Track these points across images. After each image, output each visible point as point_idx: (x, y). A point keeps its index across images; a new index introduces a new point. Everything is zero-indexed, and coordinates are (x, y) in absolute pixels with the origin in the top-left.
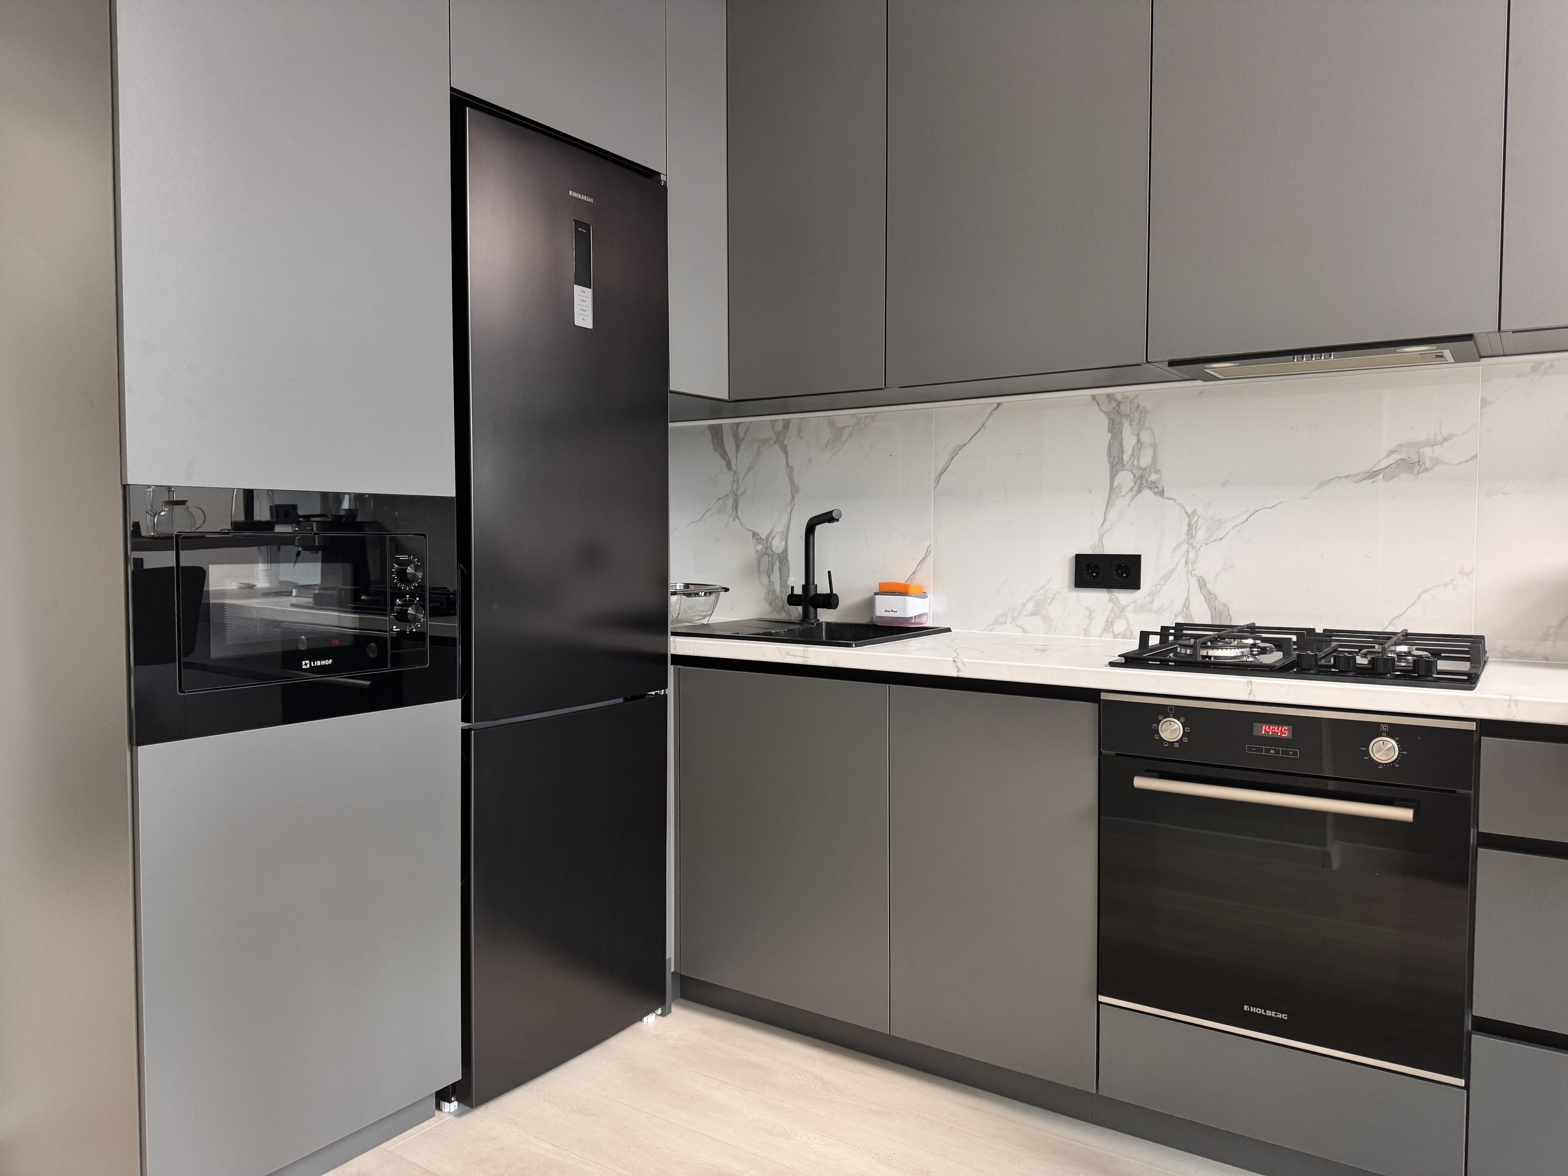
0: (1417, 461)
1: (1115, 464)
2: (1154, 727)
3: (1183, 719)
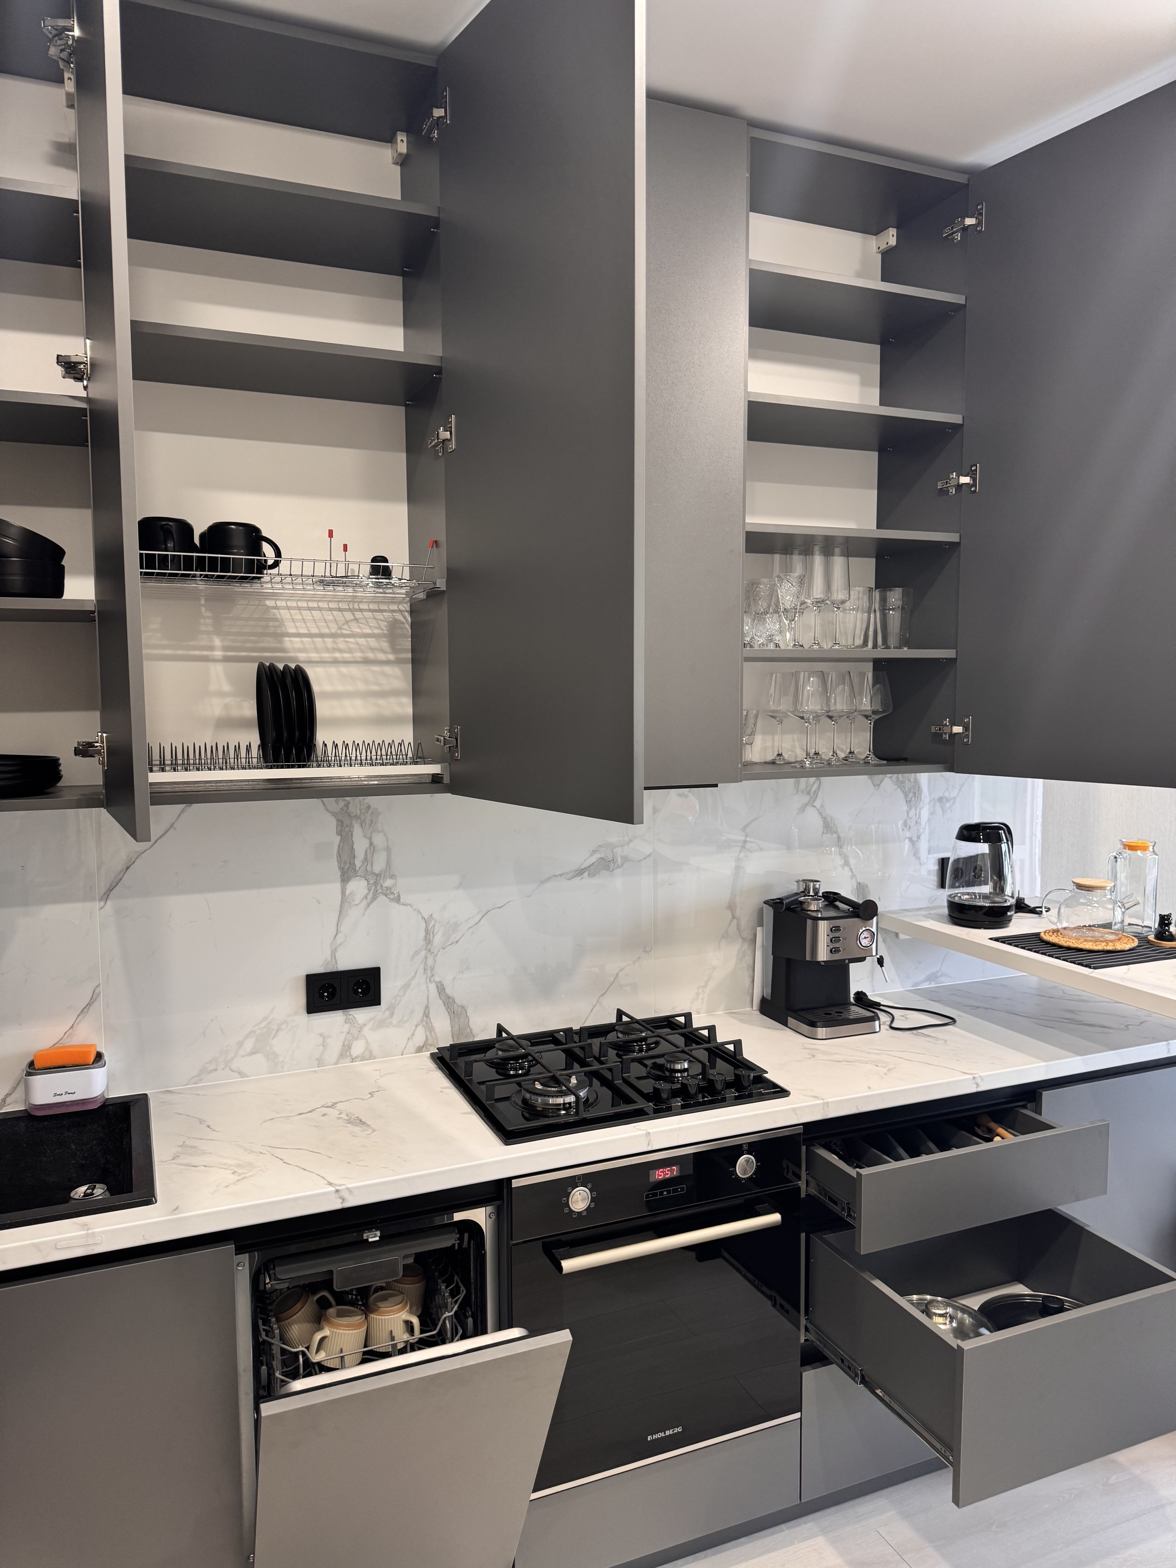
0: (612, 859)
1: (346, 870)
2: (564, 1201)
3: (590, 1186)
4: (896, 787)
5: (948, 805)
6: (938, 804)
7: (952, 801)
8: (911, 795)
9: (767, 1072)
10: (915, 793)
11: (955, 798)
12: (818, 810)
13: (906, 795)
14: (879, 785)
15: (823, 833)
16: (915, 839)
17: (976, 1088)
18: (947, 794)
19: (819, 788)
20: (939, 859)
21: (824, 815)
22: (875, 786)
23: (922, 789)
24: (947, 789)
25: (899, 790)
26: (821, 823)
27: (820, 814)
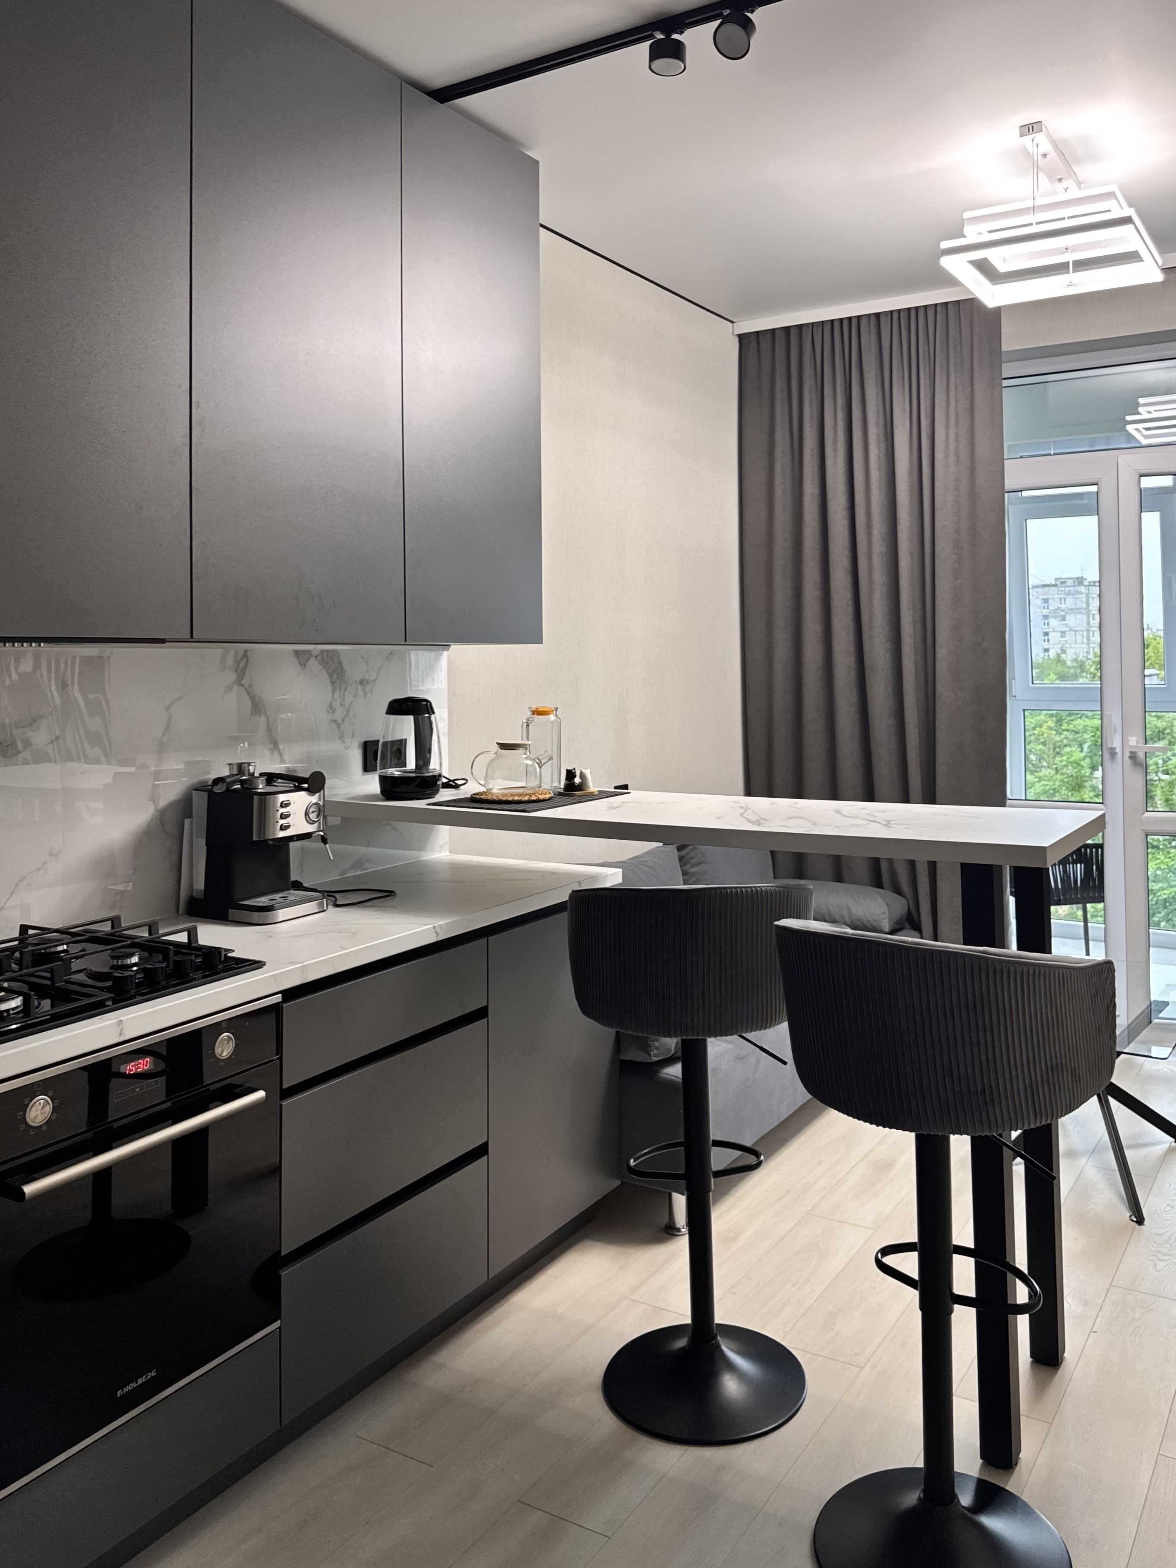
2: (20, 1116)
3: (51, 1093)
4: (322, 667)
5: (369, 687)
6: (360, 688)
7: (372, 683)
8: (335, 676)
9: (233, 951)
10: (338, 674)
11: (375, 681)
12: (246, 689)
13: (331, 677)
14: (305, 665)
15: (251, 715)
16: (340, 721)
17: (437, 937)
18: (367, 677)
19: (246, 665)
20: (362, 743)
21: (252, 695)
22: (301, 665)
23: (345, 670)
24: (368, 671)
25: (324, 671)
26: (249, 703)
27: (248, 693)
